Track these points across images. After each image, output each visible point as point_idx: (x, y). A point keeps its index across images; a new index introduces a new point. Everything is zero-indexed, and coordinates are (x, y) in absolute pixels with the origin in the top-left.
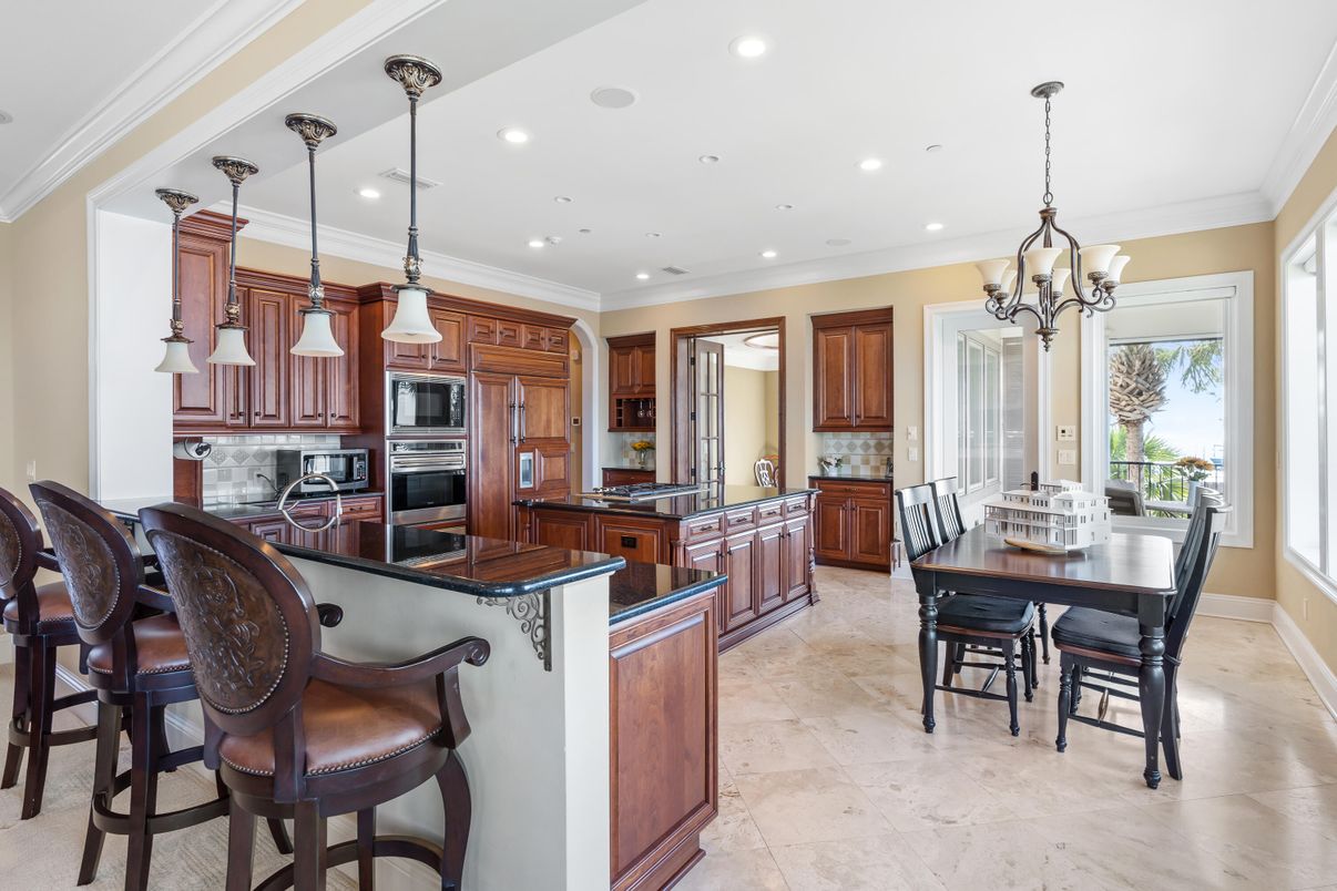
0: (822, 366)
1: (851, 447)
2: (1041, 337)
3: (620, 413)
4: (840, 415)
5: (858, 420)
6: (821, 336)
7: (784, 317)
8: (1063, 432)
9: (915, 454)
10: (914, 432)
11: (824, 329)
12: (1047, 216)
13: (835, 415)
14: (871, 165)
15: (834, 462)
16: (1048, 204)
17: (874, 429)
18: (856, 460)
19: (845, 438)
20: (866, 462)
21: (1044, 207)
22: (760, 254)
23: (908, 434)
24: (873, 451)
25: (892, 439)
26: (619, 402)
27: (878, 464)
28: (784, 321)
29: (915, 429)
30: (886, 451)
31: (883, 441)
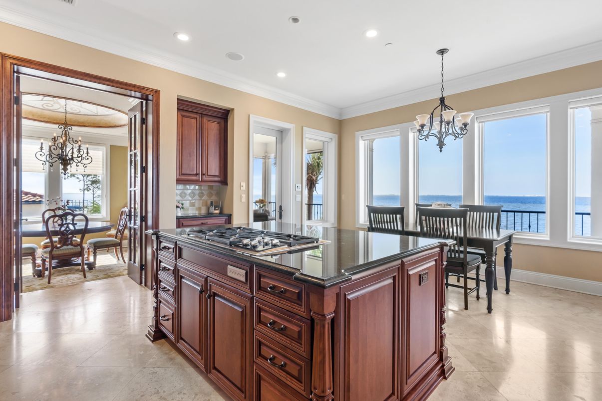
1: (192, 195)
5: (204, 177)
7: (161, 90)
8: (298, 187)
9: (244, 198)
12: (443, 100)
14: (372, 34)
20: (193, 205)
23: (241, 186)
24: (197, 197)
27: (201, 206)
28: (159, 94)
29: (244, 183)
30: (205, 198)
31: (203, 191)
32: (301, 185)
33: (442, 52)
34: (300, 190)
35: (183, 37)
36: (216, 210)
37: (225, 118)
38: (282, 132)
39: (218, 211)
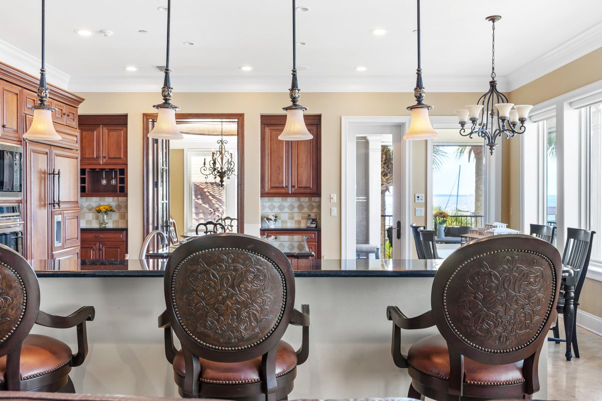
0: (267, 151)
1: (281, 208)
2: (489, 147)
3: (83, 181)
4: (280, 186)
5: (293, 189)
6: (267, 130)
7: (244, 114)
8: (418, 197)
9: (335, 211)
10: (335, 197)
11: (269, 125)
12: (493, 84)
13: (277, 185)
15: (273, 218)
16: (493, 78)
17: (300, 195)
18: (284, 216)
19: (277, 201)
20: (292, 218)
21: (491, 80)
22: (240, 67)
23: (331, 198)
24: (296, 210)
25: (321, 202)
26: (83, 171)
27: (300, 219)
28: (244, 117)
29: (335, 195)
30: (306, 210)
31: (303, 203)
32: (423, 195)
33: (493, 19)
34: (423, 201)
35: (247, 69)
36: (314, 224)
37: (317, 125)
38: (400, 126)
39: (314, 225)
